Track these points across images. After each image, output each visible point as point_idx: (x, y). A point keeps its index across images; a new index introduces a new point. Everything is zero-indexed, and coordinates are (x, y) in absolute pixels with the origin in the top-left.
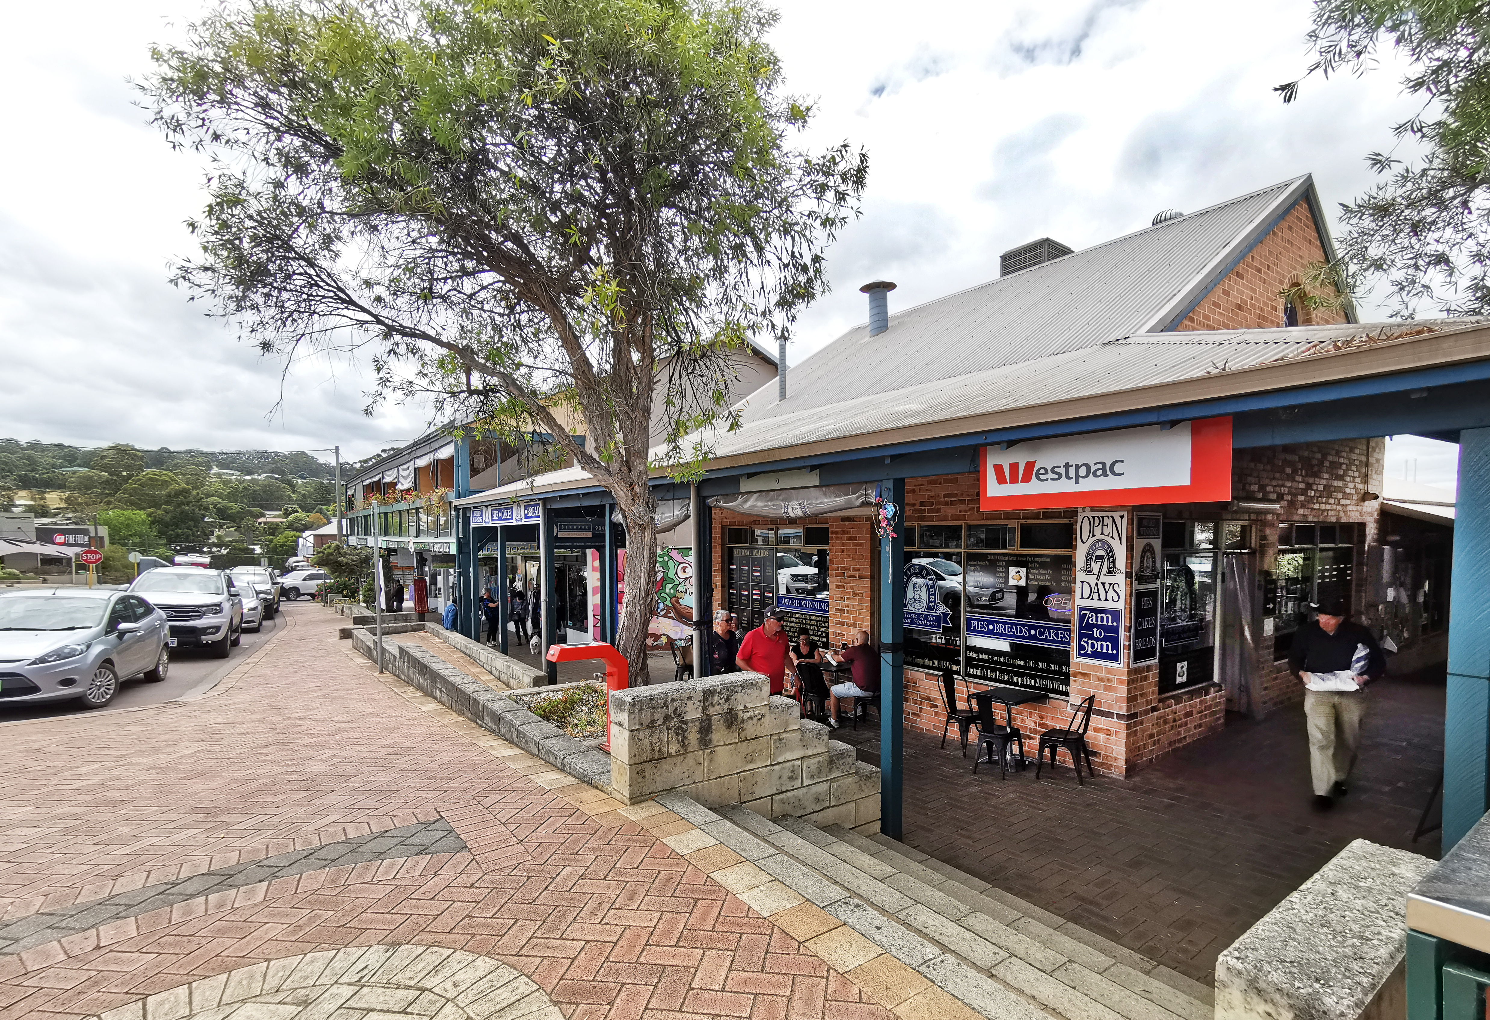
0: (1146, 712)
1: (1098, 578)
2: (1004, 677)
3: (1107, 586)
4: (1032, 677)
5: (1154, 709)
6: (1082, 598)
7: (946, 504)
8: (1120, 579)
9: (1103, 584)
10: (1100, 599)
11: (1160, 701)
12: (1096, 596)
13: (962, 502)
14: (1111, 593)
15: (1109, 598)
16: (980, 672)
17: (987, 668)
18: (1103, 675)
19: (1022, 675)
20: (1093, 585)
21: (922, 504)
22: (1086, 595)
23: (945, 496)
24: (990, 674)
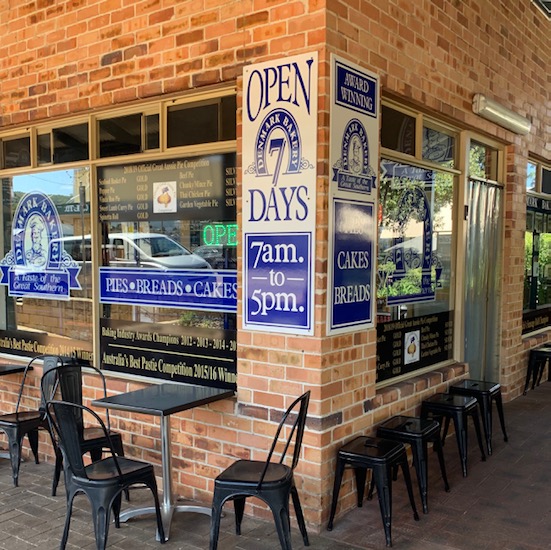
0: (356, 412)
1: (275, 181)
2: (151, 366)
3: (288, 193)
4: (190, 363)
5: (369, 406)
6: (252, 219)
7: (63, 84)
8: (308, 177)
9: (283, 190)
10: (278, 219)
11: (378, 392)
12: (271, 213)
13: (83, 78)
14: (295, 206)
15: (292, 215)
16: (120, 361)
17: (127, 353)
18: (286, 351)
19: (174, 360)
20: (268, 196)
21: (32, 91)
22: (257, 215)
23: (62, 72)
24: (134, 363)
